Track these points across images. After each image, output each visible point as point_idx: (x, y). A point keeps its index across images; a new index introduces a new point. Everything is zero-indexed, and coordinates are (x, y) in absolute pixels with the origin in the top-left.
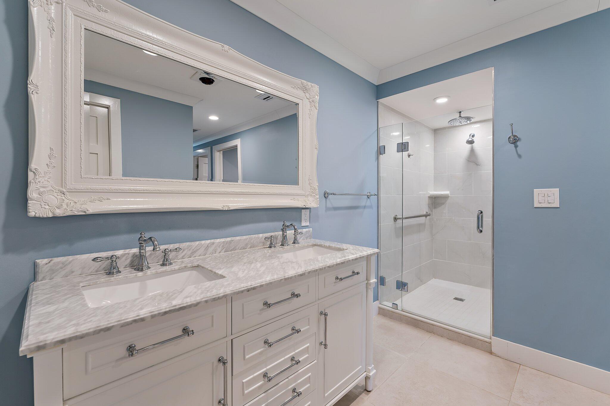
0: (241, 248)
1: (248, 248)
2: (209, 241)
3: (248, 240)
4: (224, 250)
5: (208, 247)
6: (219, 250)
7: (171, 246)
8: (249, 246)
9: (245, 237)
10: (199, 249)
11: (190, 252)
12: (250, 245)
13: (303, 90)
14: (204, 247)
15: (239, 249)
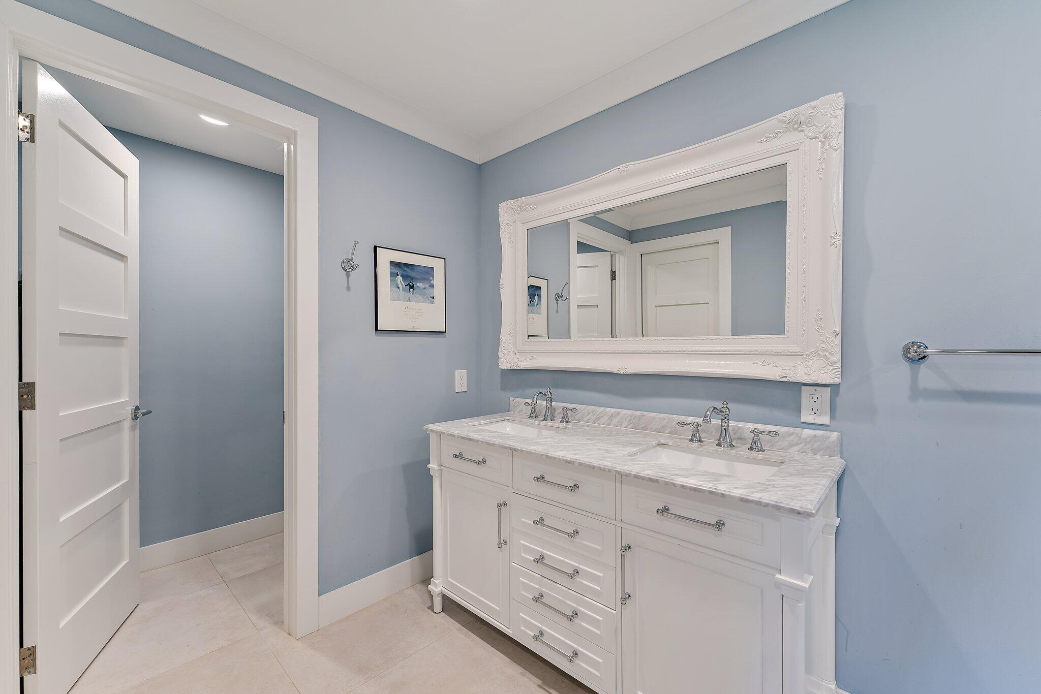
0: (655, 430)
1: (667, 433)
2: (613, 410)
3: (666, 421)
4: (631, 426)
5: (612, 417)
6: (625, 424)
7: (570, 406)
8: (668, 431)
9: (662, 415)
10: (603, 416)
11: (594, 418)
12: (669, 428)
13: (795, 129)
14: (608, 415)
15: (652, 430)
